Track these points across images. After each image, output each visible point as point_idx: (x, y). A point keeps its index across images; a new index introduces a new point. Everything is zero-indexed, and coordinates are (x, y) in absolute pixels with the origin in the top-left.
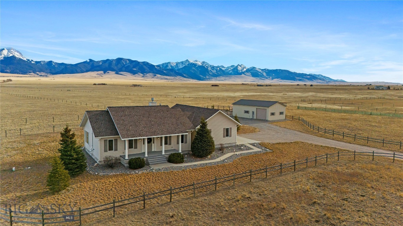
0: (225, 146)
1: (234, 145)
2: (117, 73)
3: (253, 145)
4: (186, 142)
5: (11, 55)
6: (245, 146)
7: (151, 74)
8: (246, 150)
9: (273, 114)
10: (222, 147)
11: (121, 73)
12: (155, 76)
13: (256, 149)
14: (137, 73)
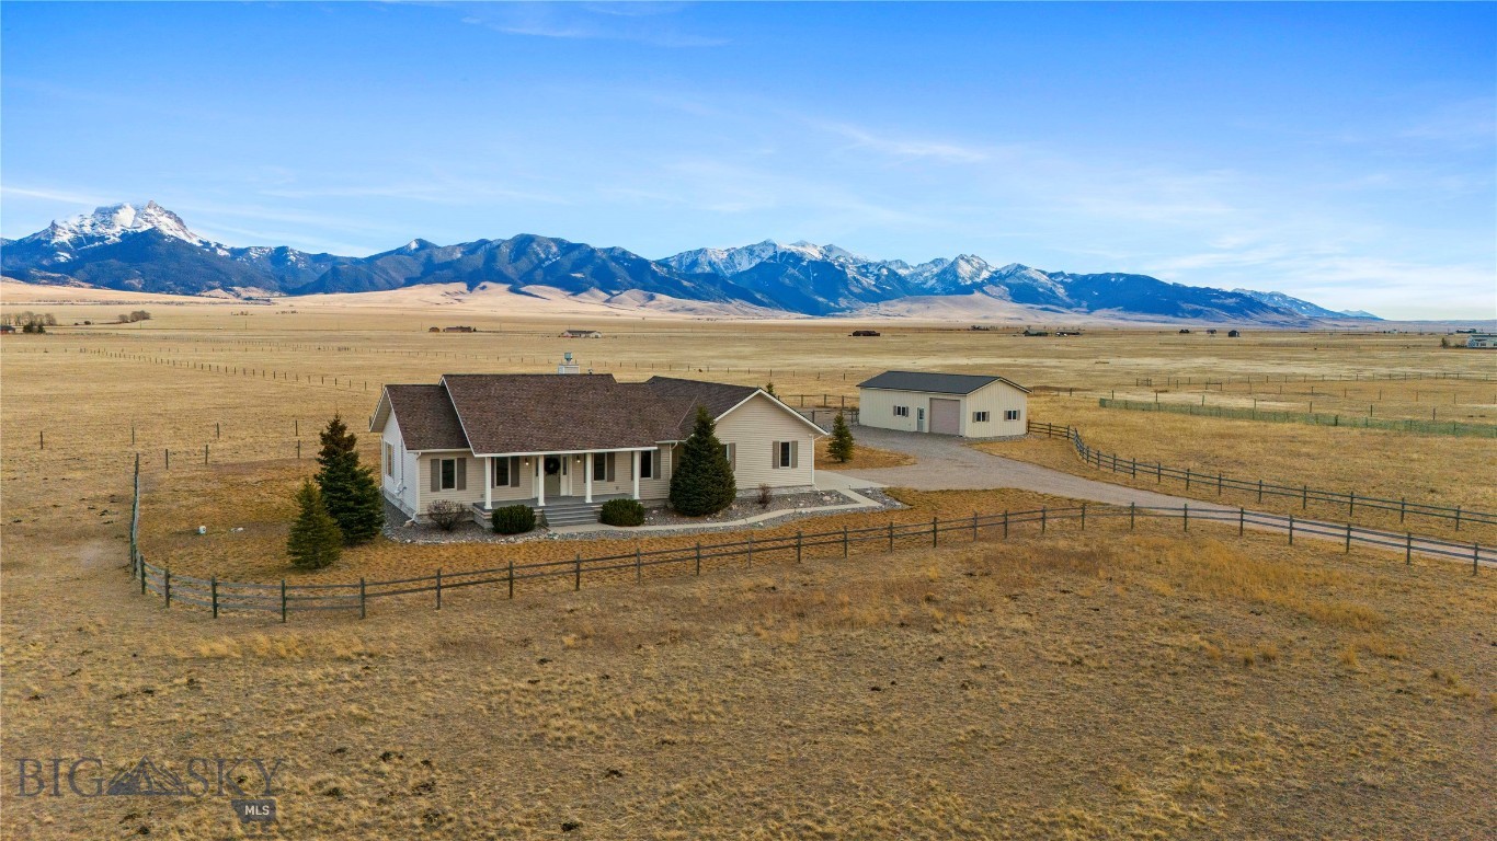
0: (774, 493)
1: (806, 490)
2: (514, 291)
3: (863, 492)
4: (657, 476)
5: (146, 227)
6: (837, 496)
7: (636, 293)
8: (837, 503)
9: (981, 417)
10: (764, 496)
11: (530, 289)
12: (652, 298)
13: (865, 503)
14: (585, 290)
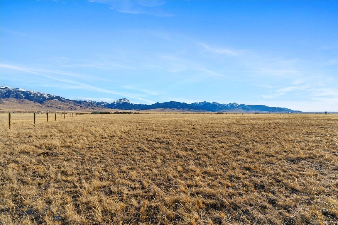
2: (170, 109)
5: (125, 102)
7: (187, 109)
11: (173, 108)
12: (189, 109)
14: (180, 109)
